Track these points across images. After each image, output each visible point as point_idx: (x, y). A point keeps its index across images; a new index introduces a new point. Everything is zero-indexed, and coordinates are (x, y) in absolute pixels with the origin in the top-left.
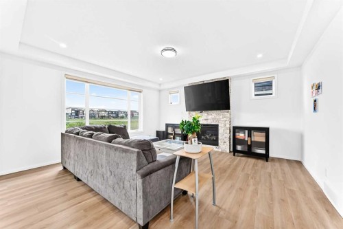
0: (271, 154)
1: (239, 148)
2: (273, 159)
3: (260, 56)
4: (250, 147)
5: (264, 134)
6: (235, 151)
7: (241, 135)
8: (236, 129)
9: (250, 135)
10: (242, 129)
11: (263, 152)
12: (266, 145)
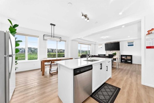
0: (133, 63)
1: (123, 61)
2: (133, 64)
3: (129, 37)
4: (126, 60)
5: (130, 57)
6: (122, 62)
7: (123, 57)
8: (122, 56)
9: (126, 57)
10: (124, 56)
11: (130, 62)
12: (131, 60)
